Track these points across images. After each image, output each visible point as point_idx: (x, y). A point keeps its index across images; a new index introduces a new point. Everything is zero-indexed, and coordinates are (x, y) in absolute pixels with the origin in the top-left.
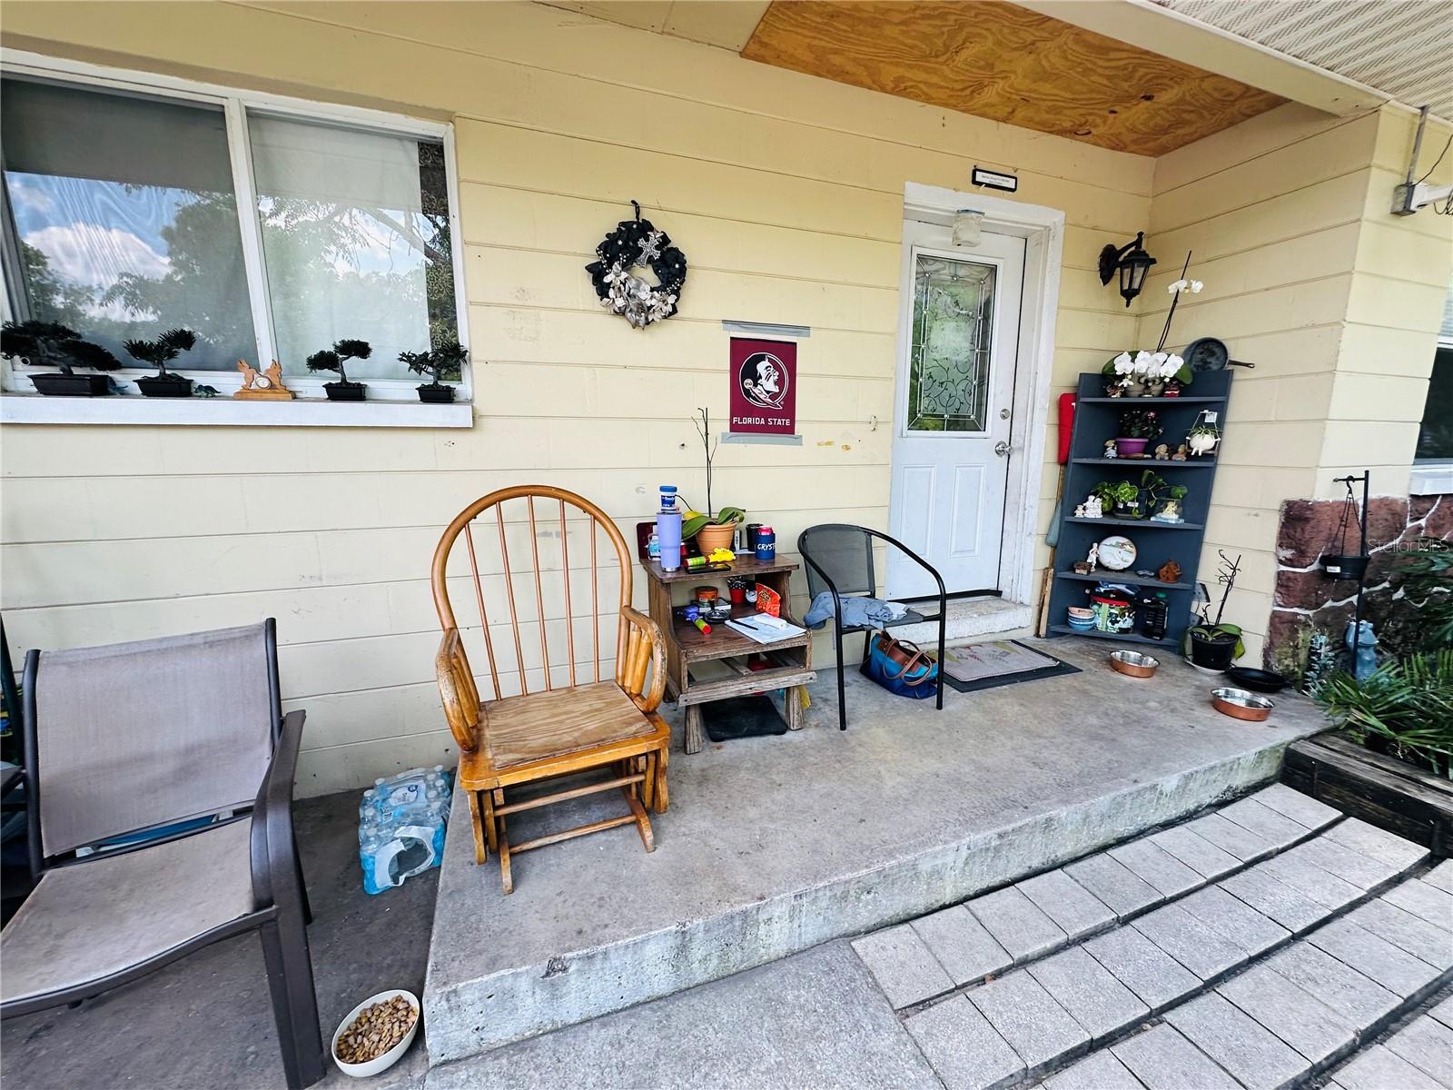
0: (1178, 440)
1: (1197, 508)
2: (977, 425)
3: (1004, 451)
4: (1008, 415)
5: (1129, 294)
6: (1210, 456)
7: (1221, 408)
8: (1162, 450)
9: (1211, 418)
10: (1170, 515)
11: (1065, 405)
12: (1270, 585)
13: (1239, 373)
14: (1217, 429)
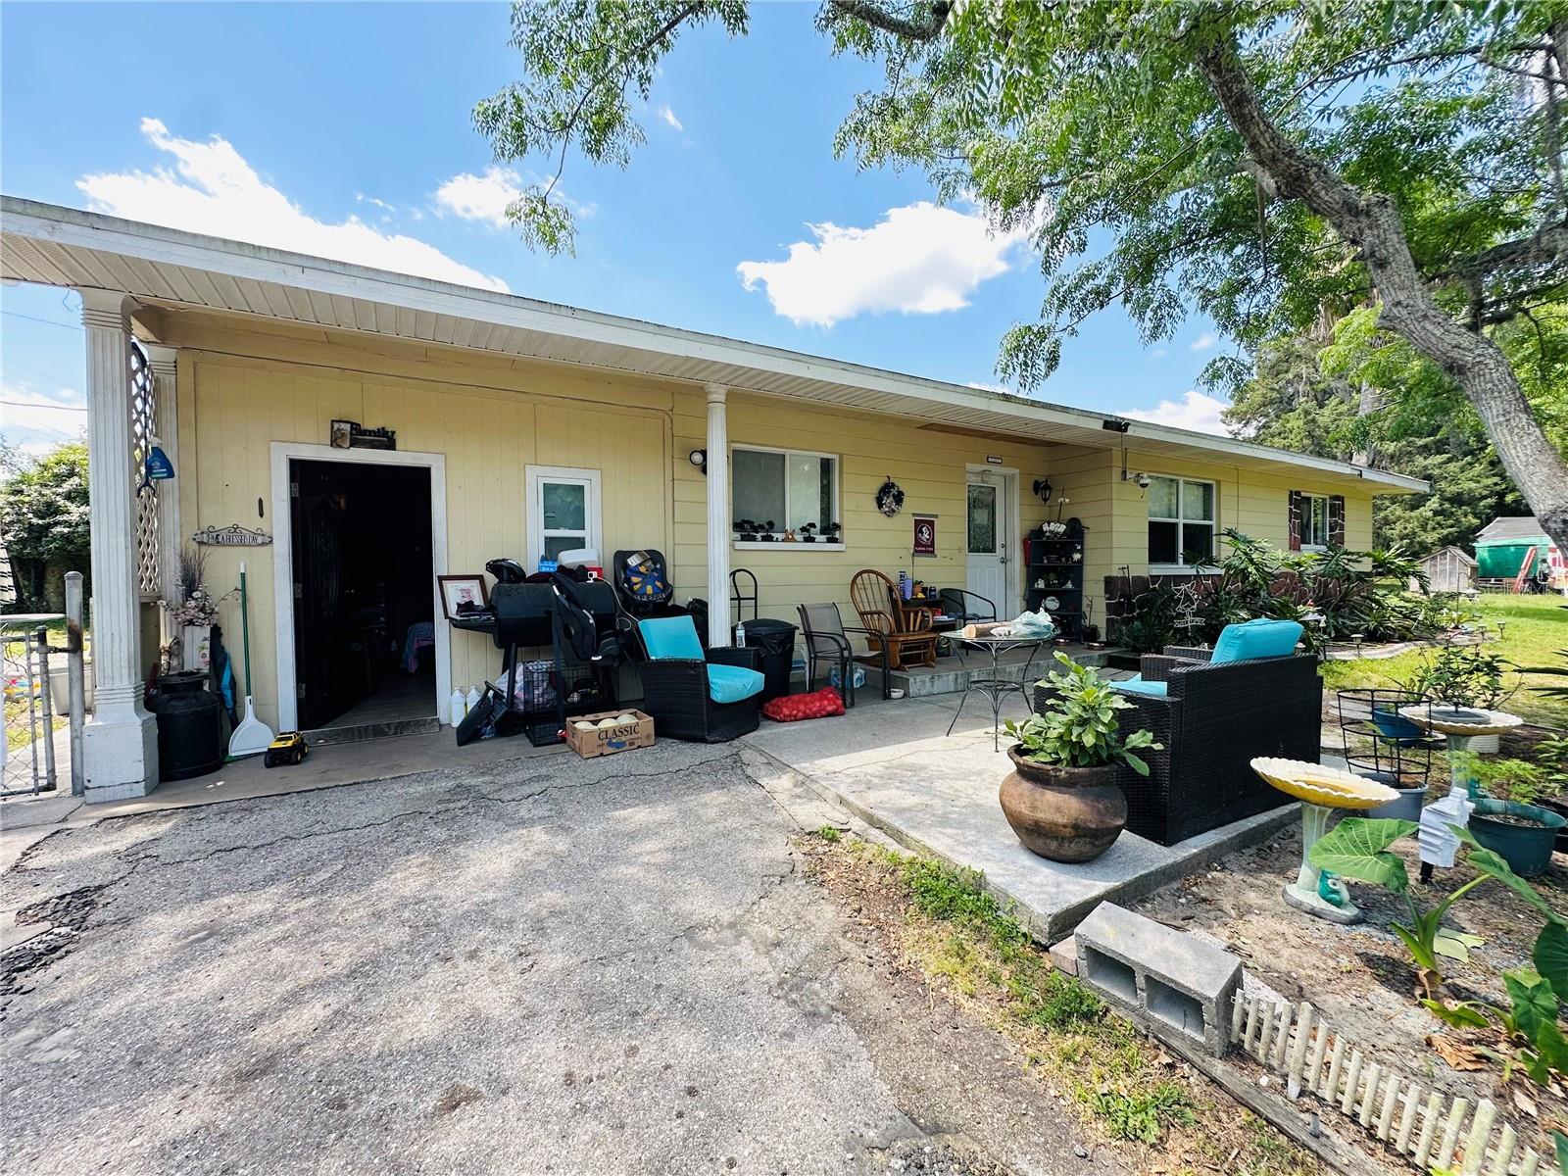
0: (1069, 557)
1: (1079, 582)
2: (992, 550)
3: (1004, 561)
4: (1004, 546)
5: (1045, 500)
6: (1081, 561)
7: (1082, 543)
8: (1064, 559)
9: (1079, 547)
10: (1069, 585)
11: (1025, 542)
12: (1104, 609)
13: (1086, 531)
14: (1081, 552)
